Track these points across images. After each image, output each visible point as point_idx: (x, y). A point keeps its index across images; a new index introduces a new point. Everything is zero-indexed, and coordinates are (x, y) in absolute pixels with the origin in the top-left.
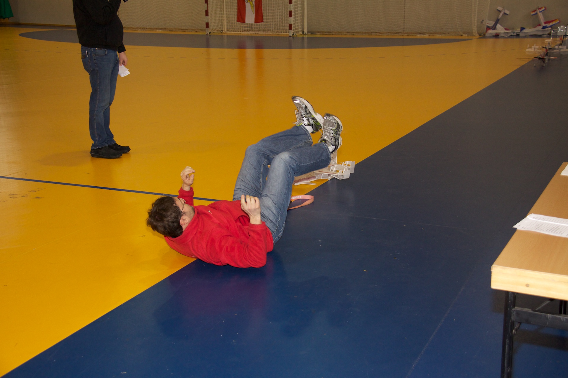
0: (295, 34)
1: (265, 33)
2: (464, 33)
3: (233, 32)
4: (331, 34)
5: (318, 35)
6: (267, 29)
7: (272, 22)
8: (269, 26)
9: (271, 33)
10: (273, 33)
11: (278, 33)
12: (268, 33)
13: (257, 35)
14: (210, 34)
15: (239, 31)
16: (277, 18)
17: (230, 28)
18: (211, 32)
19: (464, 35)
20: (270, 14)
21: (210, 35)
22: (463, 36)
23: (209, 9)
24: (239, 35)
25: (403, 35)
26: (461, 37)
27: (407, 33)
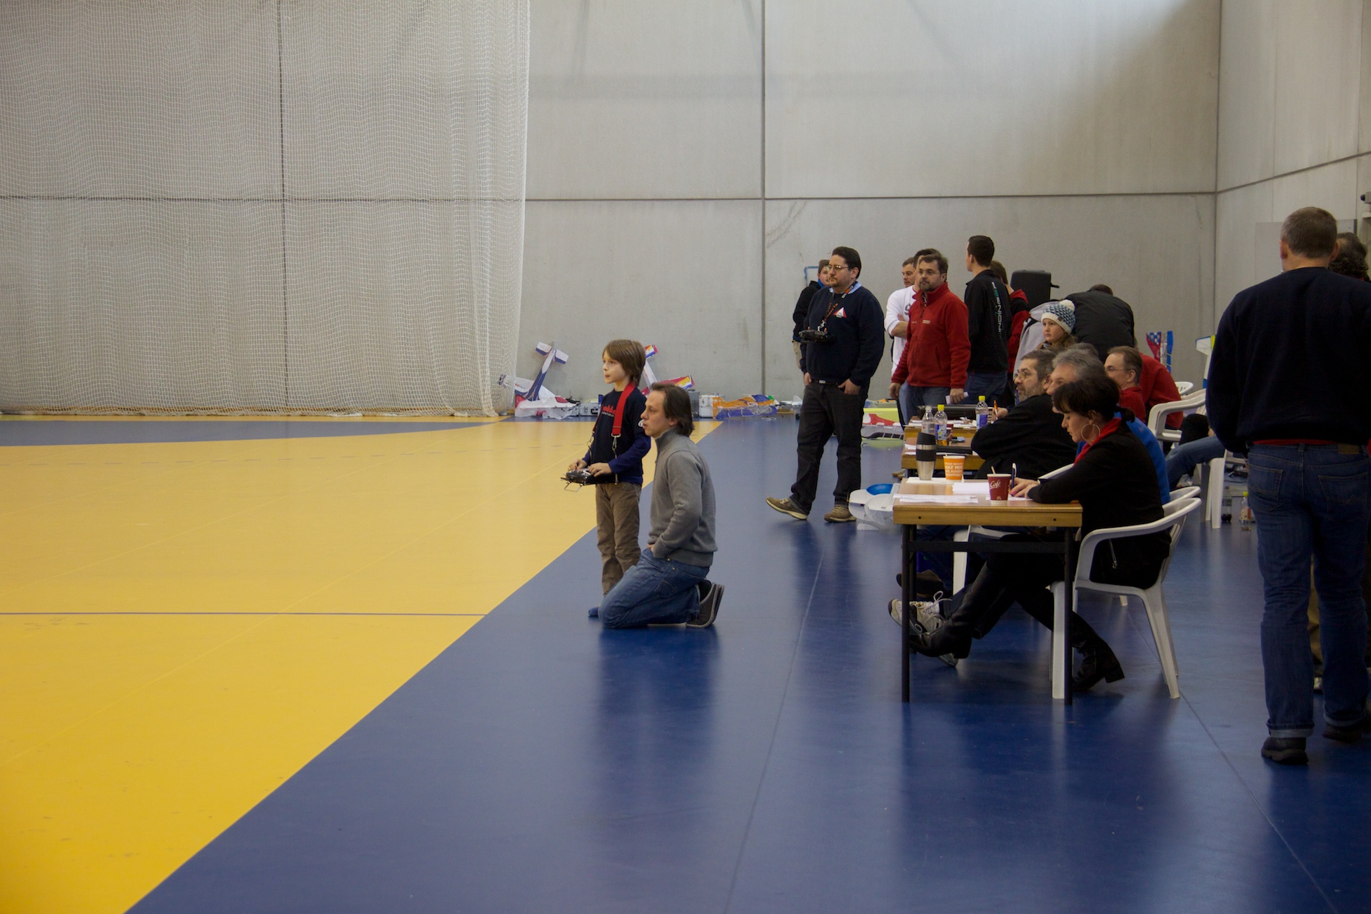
2: (457, 410)
4: (72, 412)
5: (29, 417)
19: (459, 414)
22: (457, 416)
25: (291, 414)
26: (450, 420)
27: (300, 409)
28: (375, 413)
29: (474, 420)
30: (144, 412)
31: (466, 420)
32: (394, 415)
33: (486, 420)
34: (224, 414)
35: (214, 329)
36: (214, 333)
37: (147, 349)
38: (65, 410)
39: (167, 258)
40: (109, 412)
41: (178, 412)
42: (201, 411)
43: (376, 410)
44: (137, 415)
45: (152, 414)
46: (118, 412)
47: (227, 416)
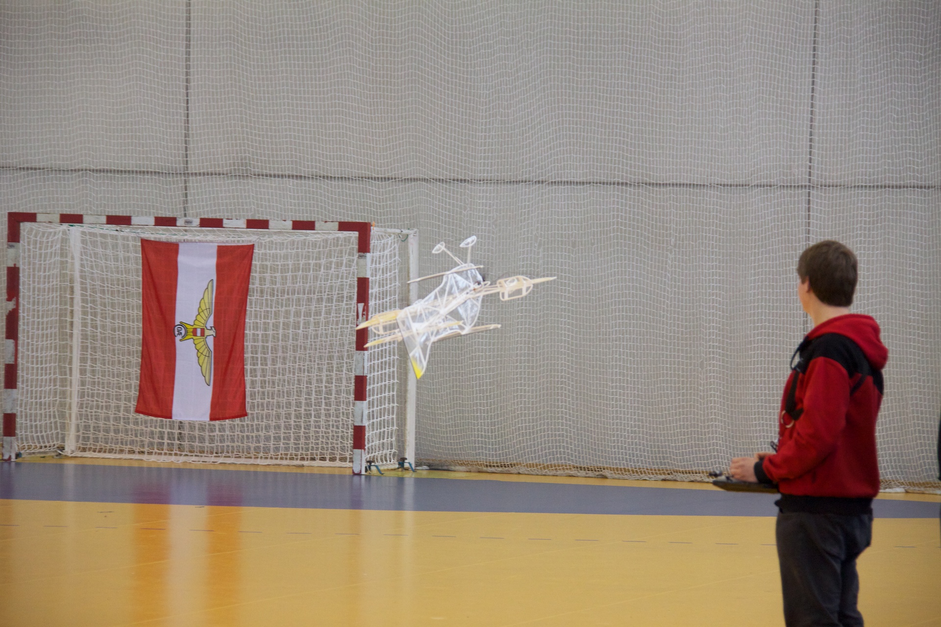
0: (377, 467)
1: (242, 461)
3: (107, 455)
4: (513, 470)
5: (460, 474)
6: (252, 446)
7: (278, 417)
8: (262, 434)
9: (268, 462)
10: (278, 462)
11: (299, 462)
12: (259, 461)
13: (212, 468)
14: (19, 460)
15: (137, 449)
16: (299, 405)
17: (96, 440)
18: (22, 452)
20: (268, 389)
21: (17, 464)
23: (19, 360)
24: (136, 464)
30: (607, 473)
35: (702, 365)
36: (702, 369)
37: (612, 388)
38: (505, 467)
39: (644, 264)
40: (562, 472)
41: (652, 476)
42: (682, 476)
44: (597, 477)
45: (617, 476)
46: (573, 472)
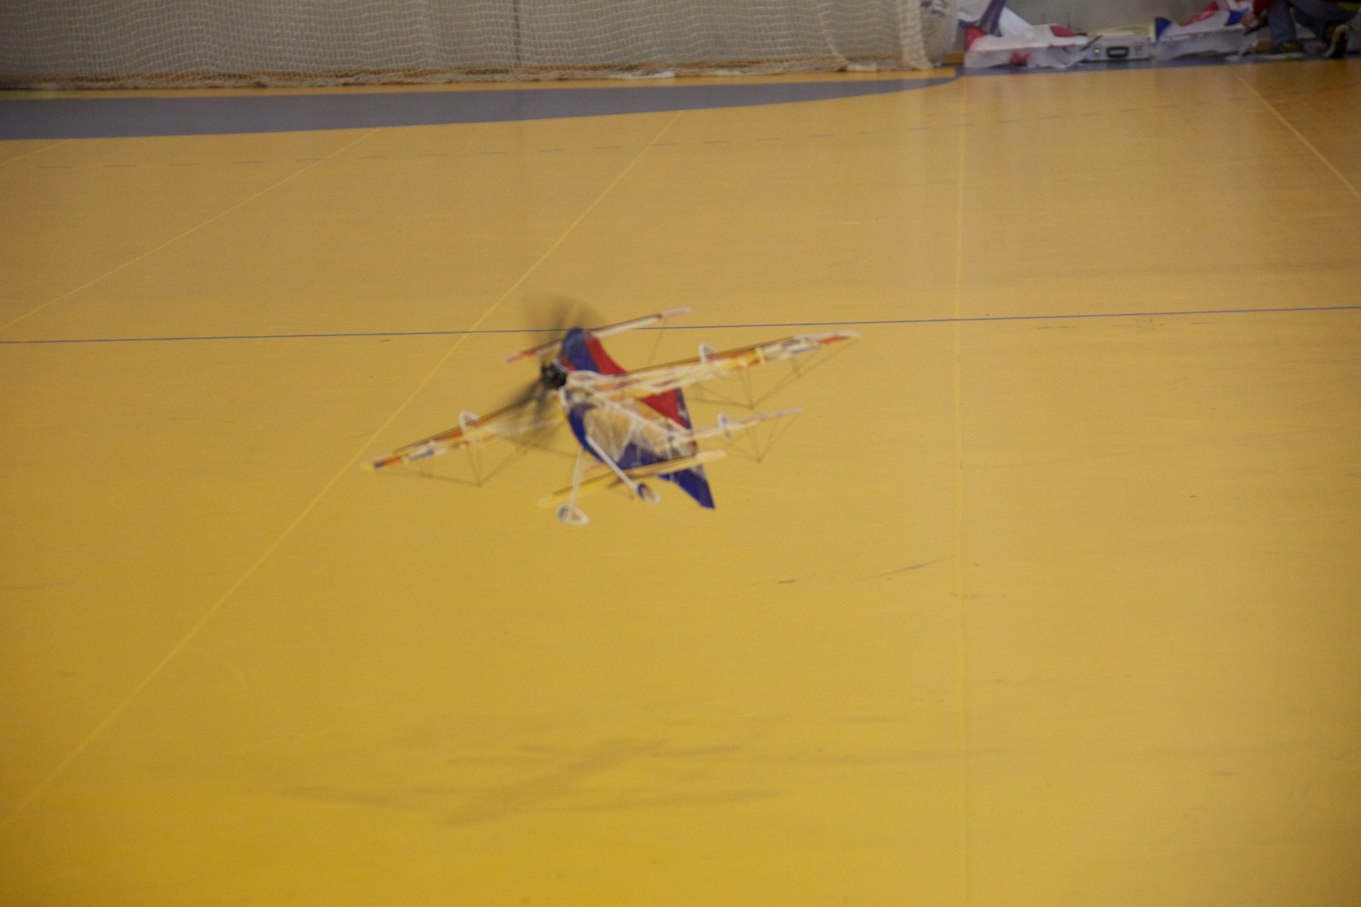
2: (853, 60)
5: (50, 93)
19: (858, 67)
22: (854, 72)
25: (540, 76)
26: (839, 78)
27: (558, 68)
28: (697, 71)
29: (888, 76)
30: (265, 80)
31: (874, 77)
32: (737, 72)
33: (908, 76)
34: (415, 80)
41: (329, 80)
42: (372, 76)
43: (701, 65)
46: (217, 82)
47: (420, 83)
